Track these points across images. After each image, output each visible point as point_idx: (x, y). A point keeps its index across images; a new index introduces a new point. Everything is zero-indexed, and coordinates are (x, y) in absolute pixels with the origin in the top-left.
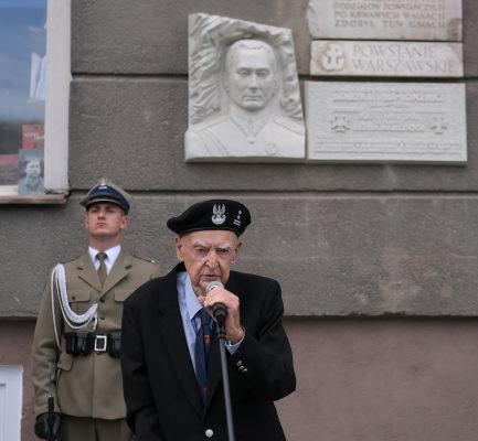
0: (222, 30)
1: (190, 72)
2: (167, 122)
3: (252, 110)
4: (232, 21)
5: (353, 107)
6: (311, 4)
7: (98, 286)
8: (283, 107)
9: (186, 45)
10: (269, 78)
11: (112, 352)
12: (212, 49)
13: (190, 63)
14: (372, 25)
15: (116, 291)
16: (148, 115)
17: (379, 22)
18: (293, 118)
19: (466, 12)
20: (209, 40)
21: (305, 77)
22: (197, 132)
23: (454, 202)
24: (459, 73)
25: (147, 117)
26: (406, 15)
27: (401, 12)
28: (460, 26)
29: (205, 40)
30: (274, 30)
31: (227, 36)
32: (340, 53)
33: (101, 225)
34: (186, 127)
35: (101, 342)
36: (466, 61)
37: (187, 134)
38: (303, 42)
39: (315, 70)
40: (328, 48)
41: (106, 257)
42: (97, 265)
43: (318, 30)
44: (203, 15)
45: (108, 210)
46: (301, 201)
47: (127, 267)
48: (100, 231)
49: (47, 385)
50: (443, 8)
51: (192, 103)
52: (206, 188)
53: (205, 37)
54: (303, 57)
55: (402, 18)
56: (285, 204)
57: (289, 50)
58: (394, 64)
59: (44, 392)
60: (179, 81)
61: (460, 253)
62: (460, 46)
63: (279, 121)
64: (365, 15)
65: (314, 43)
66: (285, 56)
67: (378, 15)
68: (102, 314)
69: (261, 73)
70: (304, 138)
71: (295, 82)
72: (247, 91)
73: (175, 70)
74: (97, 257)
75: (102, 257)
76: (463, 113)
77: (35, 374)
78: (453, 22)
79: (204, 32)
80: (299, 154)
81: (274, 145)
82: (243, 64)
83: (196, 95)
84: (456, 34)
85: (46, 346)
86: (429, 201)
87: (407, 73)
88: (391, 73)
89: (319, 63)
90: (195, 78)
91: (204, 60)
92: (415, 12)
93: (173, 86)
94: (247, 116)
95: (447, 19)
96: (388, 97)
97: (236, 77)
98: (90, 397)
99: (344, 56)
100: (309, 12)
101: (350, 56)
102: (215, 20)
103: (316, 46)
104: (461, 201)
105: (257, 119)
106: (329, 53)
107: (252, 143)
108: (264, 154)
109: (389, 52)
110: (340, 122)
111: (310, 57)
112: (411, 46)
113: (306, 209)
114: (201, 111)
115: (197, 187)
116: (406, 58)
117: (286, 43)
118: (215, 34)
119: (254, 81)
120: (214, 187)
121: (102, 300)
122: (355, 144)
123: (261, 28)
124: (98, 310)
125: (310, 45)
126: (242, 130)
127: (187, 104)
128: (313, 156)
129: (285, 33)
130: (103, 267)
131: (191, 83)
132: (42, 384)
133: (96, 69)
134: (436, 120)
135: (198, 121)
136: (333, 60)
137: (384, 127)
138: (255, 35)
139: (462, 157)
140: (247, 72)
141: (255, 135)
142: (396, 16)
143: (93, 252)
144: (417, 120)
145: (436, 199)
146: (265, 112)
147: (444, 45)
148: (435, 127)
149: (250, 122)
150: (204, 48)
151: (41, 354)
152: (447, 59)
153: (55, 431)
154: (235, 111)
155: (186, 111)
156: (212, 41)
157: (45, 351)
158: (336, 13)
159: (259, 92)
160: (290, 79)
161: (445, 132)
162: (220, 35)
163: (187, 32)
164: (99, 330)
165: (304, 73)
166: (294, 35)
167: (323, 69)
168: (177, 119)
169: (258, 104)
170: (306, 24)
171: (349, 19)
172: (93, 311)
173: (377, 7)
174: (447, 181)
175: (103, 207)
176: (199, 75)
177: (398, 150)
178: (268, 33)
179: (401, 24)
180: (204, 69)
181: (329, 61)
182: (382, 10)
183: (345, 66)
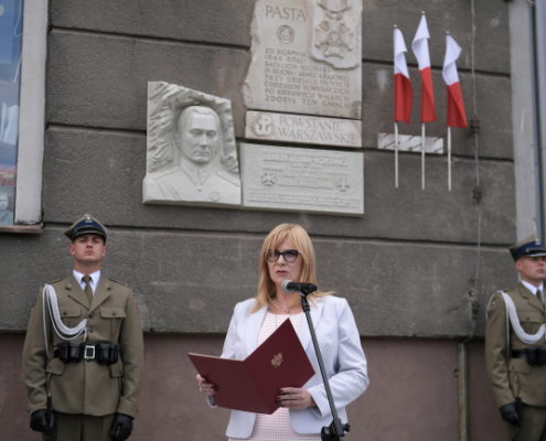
0: (179, 96)
1: (149, 129)
2: (128, 170)
3: (200, 164)
4: (187, 90)
5: (278, 166)
6: (247, 81)
7: (87, 304)
8: (223, 162)
9: (146, 106)
10: (215, 139)
11: (100, 360)
12: (169, 112)
13: (149, 122)
14: (294, 102)
15: (102, 308)
16: (112, 163)
17: (299, 99)
18: (231, 172)
19: (364, 96)
20: (167, 104)
21: (241, 139)
22: (154, 179)
23: (352, 245)
24: (359, 144)
25: (111, 165)
26: (320, 96)
27: (316, 92)
28: (360, 108)
29: (165, 103)
30: (219, 100)
31: (181, 101)
32: (268, 122)
33: (90, 253)
34: (144, 174)
35: (90, 351)
36: (364, 135)
37: (145, 180)
38: (240, 112)
39: (249, 134)
40: (260, 118)
41: (91, 279)
42: (83, 286)
43: (252, 102)
44: (165, 84)
45: (94, 241)
46: (236, 241)
47: (109, 289)
48: (88, 257)
49: (41, 386)
50: (348, 92)
51: (150, 155)
52: (160, 225)
53: (165, 101)
54: (240, 124)
55: (317, 98)
56: (223, 242)
57: (229, 117)
58: (311, 134)
59: (39, 392)
60: (139, 136)
61: (356, 286)
62: (359, 123)
63: (220, 173)
64: (289, 93)
65: (248, 113)
66: (226, 122)
67: (298, 94)
68: (91, 328)
69: (210, 134)
70: (239, 189)
71: (233, 143)
72: (198, 148)
73: (136, 126)
74: (83, 280)
75: (87, 279)
76: (361, 176)
77: (29, 378)
78: (355, 104)
79: (165, 97)
80: (236, 201)
81: (217, 193)
82: (195, 126)
83: (154, 148)
84: (356, 114)
85: (38, 354)
86: (335, 244)
87: (320, 142)
88: (308, 141)
89: (253, 129)
90: (154, 134)
91: (163, 120)
92: (327, 93)
93: (134, 140)
94: (196, 168)
95: (351, 102)
96: (305, 160)
97: (190, 136)
98: (82, 397)
99: (272, 125)
100: (245, 88)
101: (277, 124)
102: (174, 88)
103: (250, 116)
104: (358, 245)
105: (204, 171)
106: (260, 122)
107: (200, 190)
108: (209, 200)
109: (306, 124)
110: (269, 178)
111: (245, 124)
112: (323, 120)
113: (240, 247)
114: (157, 162)
115: (151, 225)
116: (319, 129)
117: (227, 111)
118: (173, 100)
119: (204, 140)
120: (166, 225)
121: (90, 317)
122: (280, 195)
123: (208, 97)
124: (87, 325)
125: (245, 114)
126: (191, 179)
127: (145, 156)
128: (247, 204)
129: (227, 103)
130: (88, 288)
131: (149, 138)
132: (36, 386)
133: (69, 121)
134: (341, 179)
135: (154, 170)
136: (264, 128)
137: (301, 183)
138: (203, 103)
139: (360, 210)
140: (199, 132)
141: (202, 184)
142: (313, 95)
143: (79, 276)
144: (326, 180)
145: (339, 242)
146: (210, 166)
147: (348, 122)
148: (340, 186)
149: (198, 174)
150: (162, 110)
151: (35, 361)
152: (350, 132)
153: (51, 425)
154: (185, 163)
155: (145, 162)
156: (170, 105)
157: (38, 358)
158: (267, 90)
159: (207, 149)
160: (230, 140)
161: (348, 191)
162: (177, 100)
163: (146, 96)
164: (89, 341)
165: (240, 136)
166: (233, 105)
167: (255, 133)
168: (137, 168)
169: (206, 159)
170: (242, 96)
171: (276, 95)
172: (82, 325)
173: (298, 87)
174: (347, 229)
175: (90, 238)
176: (157, 131)
177: (312, 202)
178: (213, 101)
179: (315, 103)
180: (163, 127)
181: (261, 128)
182: (302, 90)
183: (273, 133)
